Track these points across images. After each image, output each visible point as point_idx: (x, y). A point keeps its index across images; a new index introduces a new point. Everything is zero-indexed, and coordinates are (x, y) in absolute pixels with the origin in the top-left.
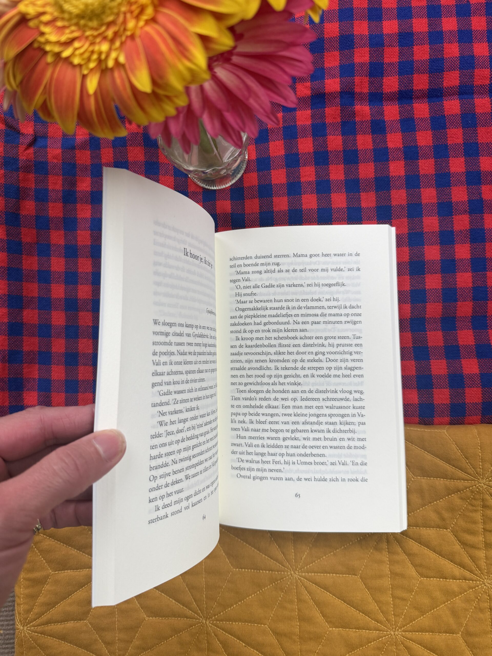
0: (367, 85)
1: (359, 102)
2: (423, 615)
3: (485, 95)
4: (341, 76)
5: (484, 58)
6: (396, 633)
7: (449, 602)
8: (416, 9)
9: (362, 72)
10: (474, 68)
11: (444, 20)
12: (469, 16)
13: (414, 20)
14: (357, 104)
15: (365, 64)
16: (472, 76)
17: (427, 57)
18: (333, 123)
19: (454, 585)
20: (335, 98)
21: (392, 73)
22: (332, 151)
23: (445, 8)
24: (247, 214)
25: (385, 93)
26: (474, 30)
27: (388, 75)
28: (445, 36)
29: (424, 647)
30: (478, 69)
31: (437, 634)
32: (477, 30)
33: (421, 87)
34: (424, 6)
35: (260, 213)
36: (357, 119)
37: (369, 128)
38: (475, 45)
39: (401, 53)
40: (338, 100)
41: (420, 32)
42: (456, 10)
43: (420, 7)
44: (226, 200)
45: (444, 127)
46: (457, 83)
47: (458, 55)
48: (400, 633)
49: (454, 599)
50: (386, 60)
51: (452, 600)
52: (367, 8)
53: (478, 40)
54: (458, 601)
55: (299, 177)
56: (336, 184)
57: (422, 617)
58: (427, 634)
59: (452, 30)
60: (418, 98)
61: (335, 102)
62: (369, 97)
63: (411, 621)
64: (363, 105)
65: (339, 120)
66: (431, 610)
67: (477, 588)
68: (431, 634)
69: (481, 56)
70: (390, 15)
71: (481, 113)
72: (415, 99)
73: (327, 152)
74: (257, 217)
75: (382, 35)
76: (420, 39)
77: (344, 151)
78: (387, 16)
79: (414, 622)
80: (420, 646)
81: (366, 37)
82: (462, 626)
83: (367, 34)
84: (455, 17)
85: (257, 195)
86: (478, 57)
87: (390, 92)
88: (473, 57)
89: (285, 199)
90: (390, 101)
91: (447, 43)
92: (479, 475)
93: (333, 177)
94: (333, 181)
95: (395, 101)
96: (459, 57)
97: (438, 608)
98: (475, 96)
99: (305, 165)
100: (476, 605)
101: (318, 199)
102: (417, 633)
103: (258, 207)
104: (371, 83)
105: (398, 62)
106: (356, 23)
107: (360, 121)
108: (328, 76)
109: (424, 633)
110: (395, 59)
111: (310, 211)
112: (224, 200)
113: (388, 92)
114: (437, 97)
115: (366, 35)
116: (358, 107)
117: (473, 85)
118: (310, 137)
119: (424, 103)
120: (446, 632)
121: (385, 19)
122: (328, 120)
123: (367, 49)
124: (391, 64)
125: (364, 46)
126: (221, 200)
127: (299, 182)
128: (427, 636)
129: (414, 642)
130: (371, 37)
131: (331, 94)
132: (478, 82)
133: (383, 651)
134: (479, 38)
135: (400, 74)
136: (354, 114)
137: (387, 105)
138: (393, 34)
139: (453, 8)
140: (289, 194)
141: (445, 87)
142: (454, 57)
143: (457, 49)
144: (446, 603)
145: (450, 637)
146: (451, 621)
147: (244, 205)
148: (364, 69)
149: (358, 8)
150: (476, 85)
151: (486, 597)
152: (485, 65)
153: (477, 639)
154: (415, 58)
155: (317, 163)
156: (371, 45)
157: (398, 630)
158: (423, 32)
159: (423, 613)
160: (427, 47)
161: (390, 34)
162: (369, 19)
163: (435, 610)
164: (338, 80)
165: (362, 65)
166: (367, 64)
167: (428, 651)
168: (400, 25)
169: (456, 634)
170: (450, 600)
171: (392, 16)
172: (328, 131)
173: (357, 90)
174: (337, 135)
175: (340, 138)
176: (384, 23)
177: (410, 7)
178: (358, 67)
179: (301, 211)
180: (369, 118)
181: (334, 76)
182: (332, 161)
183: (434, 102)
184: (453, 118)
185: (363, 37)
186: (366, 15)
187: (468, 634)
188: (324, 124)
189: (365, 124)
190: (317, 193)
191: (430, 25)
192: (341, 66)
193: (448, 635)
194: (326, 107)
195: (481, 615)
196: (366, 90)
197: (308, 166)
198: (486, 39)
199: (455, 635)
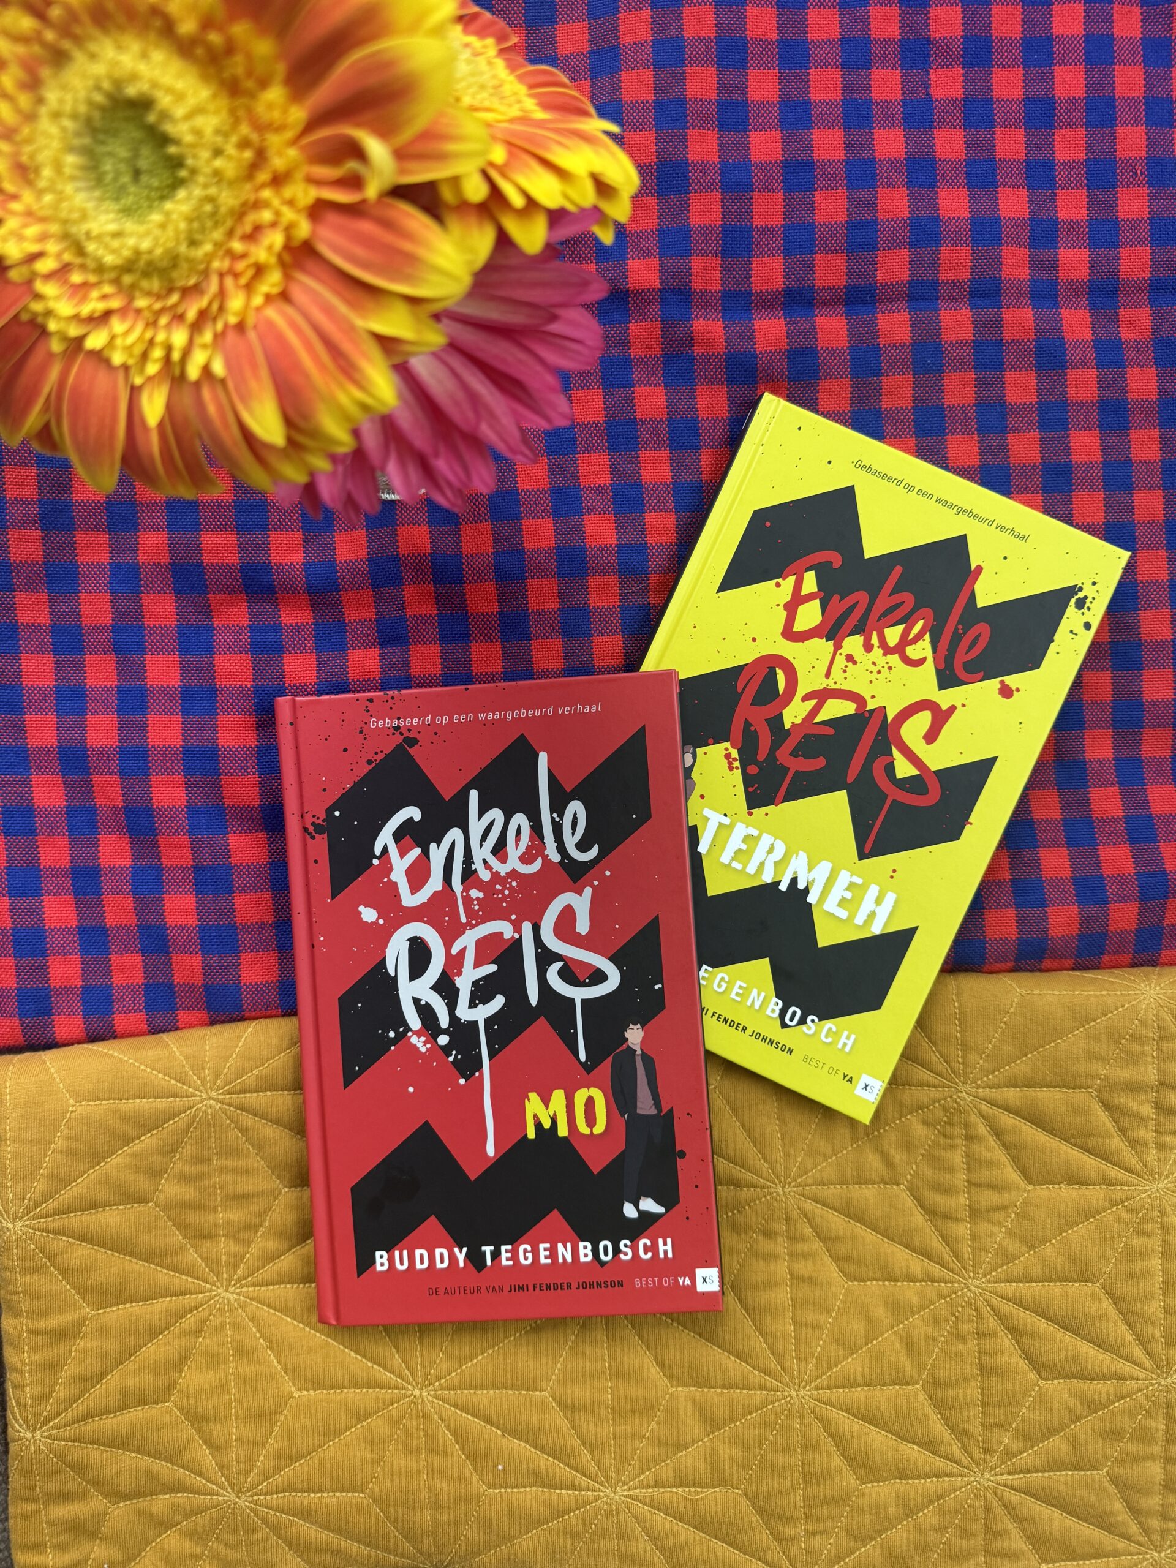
0: (717, 274)
1: (700, 310)
2: (851, 1355)
3: (960, 303)
4: (662, 255)
5: (960, 224)
6: (802, 1393)
7: (901, 1326)
8: (821, 107)
9: (705, 245)
10: (938, 244)
11: (879, 134)
12: (931, 127)
13: (816, 133)
14: (696, 316)
15: (713, 229)
16: (935, 262)
17: (842, 217)
18: (645, 355)
19: (910, 1293)
20: (648, 303)
21: (769, 250)
22: (646, 420)
23: (881, 107)
24: (466, 556)
25: (756, 292)
26: (940, 160)
27: (761, 253)
28: (881, 172)
29: (852, 1415)
30: (947, 246)
31: (878, 1388)
32: (945, 160)
33: (831, 282)
34: (836, 100)
35: (496, 553)
36: (697, 350)
37: (722, 371)
38: (942, 193)
39: (789, 208)
40: (656, 307)
41: (829, 161)
42: (902, 112)
43: (828, 104)
44: (419, 525)
45: (877, 372)
46: (904, 275)
47: (906, 214)
48: (809, 1393)
49: (911, 1319)
50: (758, 221)
51: (906, 1322)
52: (717, 101)
53: (948, 182)
54: (918, 1324)
55: (575, 476)
56: (655, 492)
57: (850, 1359)
58: (859, 1389)
59: (895, 159)
60: (825, 304)
61: (649, 311)
62: (722, 300)
63: (830, 1369)
64: (709, 320)
65: (658, 350)
66: (867, 1344)
67: (954, 1296)
68: (866, 1388)
69: (954, 218)
70: (765, 118)
71: (951, 341)
72: (818, 307)
73: (634, 422)
74: (490, 562)
75: (747, 164)
76: (827, 176)
77: (670, 420)
78: (758, 121)
79: (834, 1370)
80: (845, 1414)
81: (714, 169)
82: (925, 1370)
83: (716, 160)
84: (900, 128)
85: (486, 514)
86: (947, 221)
87: (767, 291)
88: (936, 220)
89: (549, 523)
90: (766, 310)
91: (884, 187)
92: (958, 1075)
93: (647, 477)
94: (649, 487)
95: (777, 310)
96: (909, 218)
97: (880, 1339)
98: (941, 304)
99: (587, 450)
100: (951, 1327)
101: (619, 526)
102: (841, 1390)
103: (490, 541)
104: (726, 270)
105: (783, 226)
106: (693, 134)
107: (703, 353)
108: (634, 252)
109: (853, 1390)
110: (776, 219)
111: (603, 550)
112: (414, 525)
113: (761, 290)
114: (864, 303)
115: (714, 163)
116: (699, 324)
117: (938, 280)
118: (598, 388)
119: (837, 316)
120: (895, 1384)
121: (753, 127)
122: (636, 352)
123: (717, 195)
124: (765, 230)
125: (710, 188)
126: (408, 525)
127: (577, 488)
128: (859, 1394)
129: (835, 1407)
130: (725, 169)
131: (639, 293)
132: (946, 274)
133: (775, 1429)
134: (951, 178)
135: (787, 251)
136: (689, 339)
137: (760, 319)
138: (771, 162)
139: (896, 107)
140: (556, 513)
141: (881, 283)
142: (898, 219)
143: (905, 203)
144: (895, 1329)
145: (902, 1392)
146: (905, 1361)
147: (460, 536)
148: (710, 239)
149: (696, 99)
150: (943, 280)
151: (971, 1311)
152: (962, 239)
153: (951, 1392)
154: (819, 218)
155: (613, 447)
156: (726, 188)
157: (804, 1387)
158: (834, 161)
159: (851, 1350)
160: (842, 196)
161: (766, 162)
162: (721, 127)
163: (875, 1342)
164: (655, 262)
165: (706, 230)
166: (718, 229)
167: (861, 1422)
168: (786, 144)
169: (913, 1384)
170: (902, 1322)
171: (768, 122)
172: (637, 376)
173: (697, 285)
174: (655, 386)
175: (661, 391)
176: (753, 135)
177: (807, 103)
178: (697, 236)
179: (583, 550)
180: (721, 348)
181: (645, 254)
182: (645, 443)
183: (857, 314)
184: (895, 352)
185: (709, 169)
186: (714, 116)
187: (934, 1384)
188: (628, 360)
189: (714, 361)
190: (616, 512)
191: (848, 146)
192: (661, 231)
193: (897, 1387)
194: (630, 322)
195: (960, 1347)
196: (716, 286)
197: (595, 452)
198: (963, 179)
199: (910, 1387)
